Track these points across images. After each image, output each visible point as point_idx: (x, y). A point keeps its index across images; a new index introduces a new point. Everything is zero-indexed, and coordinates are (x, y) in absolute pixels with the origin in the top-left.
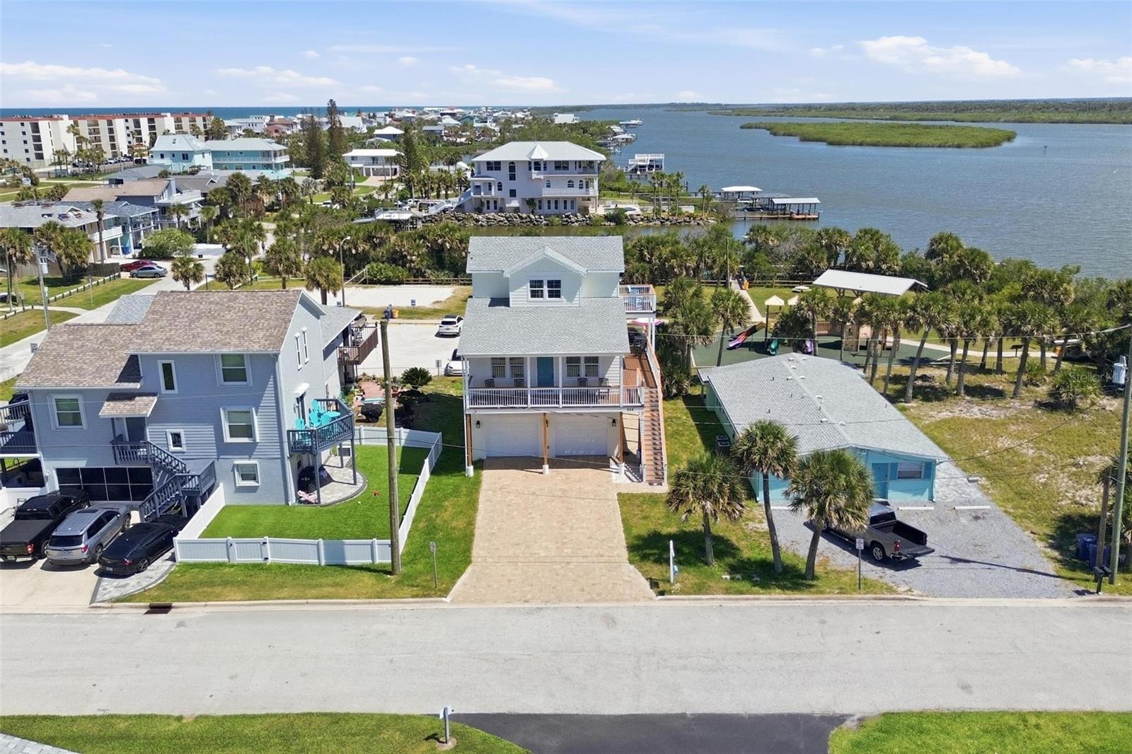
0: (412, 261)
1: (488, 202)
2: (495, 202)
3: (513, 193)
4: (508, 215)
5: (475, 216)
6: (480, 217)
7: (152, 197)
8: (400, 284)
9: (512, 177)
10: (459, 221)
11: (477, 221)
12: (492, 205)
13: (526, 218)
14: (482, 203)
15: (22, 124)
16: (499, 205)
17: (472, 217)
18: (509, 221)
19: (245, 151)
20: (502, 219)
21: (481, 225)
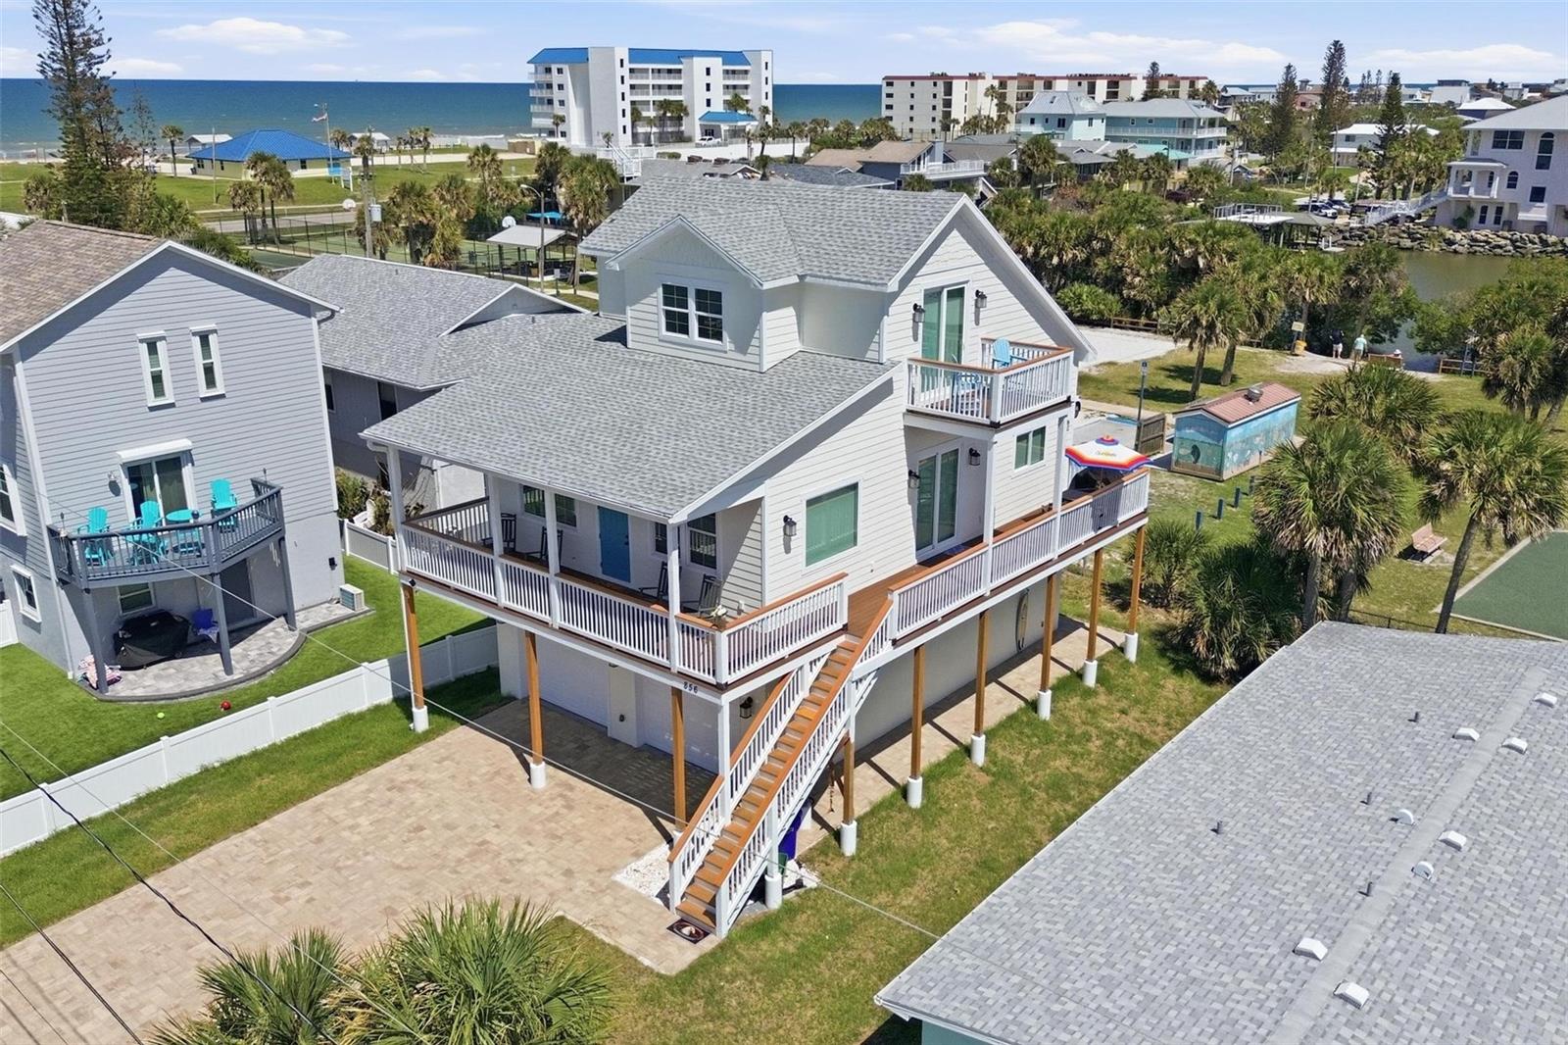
0: (1132, 286)
1: (1484, 210)
2: (1499, 210)
3: (1538, 195)
4: (1518, 236)
5: (1449, 234)
6: (1458, 236)
7: (898, 165)
8: (1103, 326)
9: (1543, 164)
10: (1414, 240)
11: (1450, 243)
12: (1491, 215)
13: (1554, 244)
14: (1470, 211)
15: (935, 84)
16: (1505, 216)
17: (1442, 235)
18: (1516, 247)
19: (1157, 119)
20: (1503, 242)
21: (1455, 252)
